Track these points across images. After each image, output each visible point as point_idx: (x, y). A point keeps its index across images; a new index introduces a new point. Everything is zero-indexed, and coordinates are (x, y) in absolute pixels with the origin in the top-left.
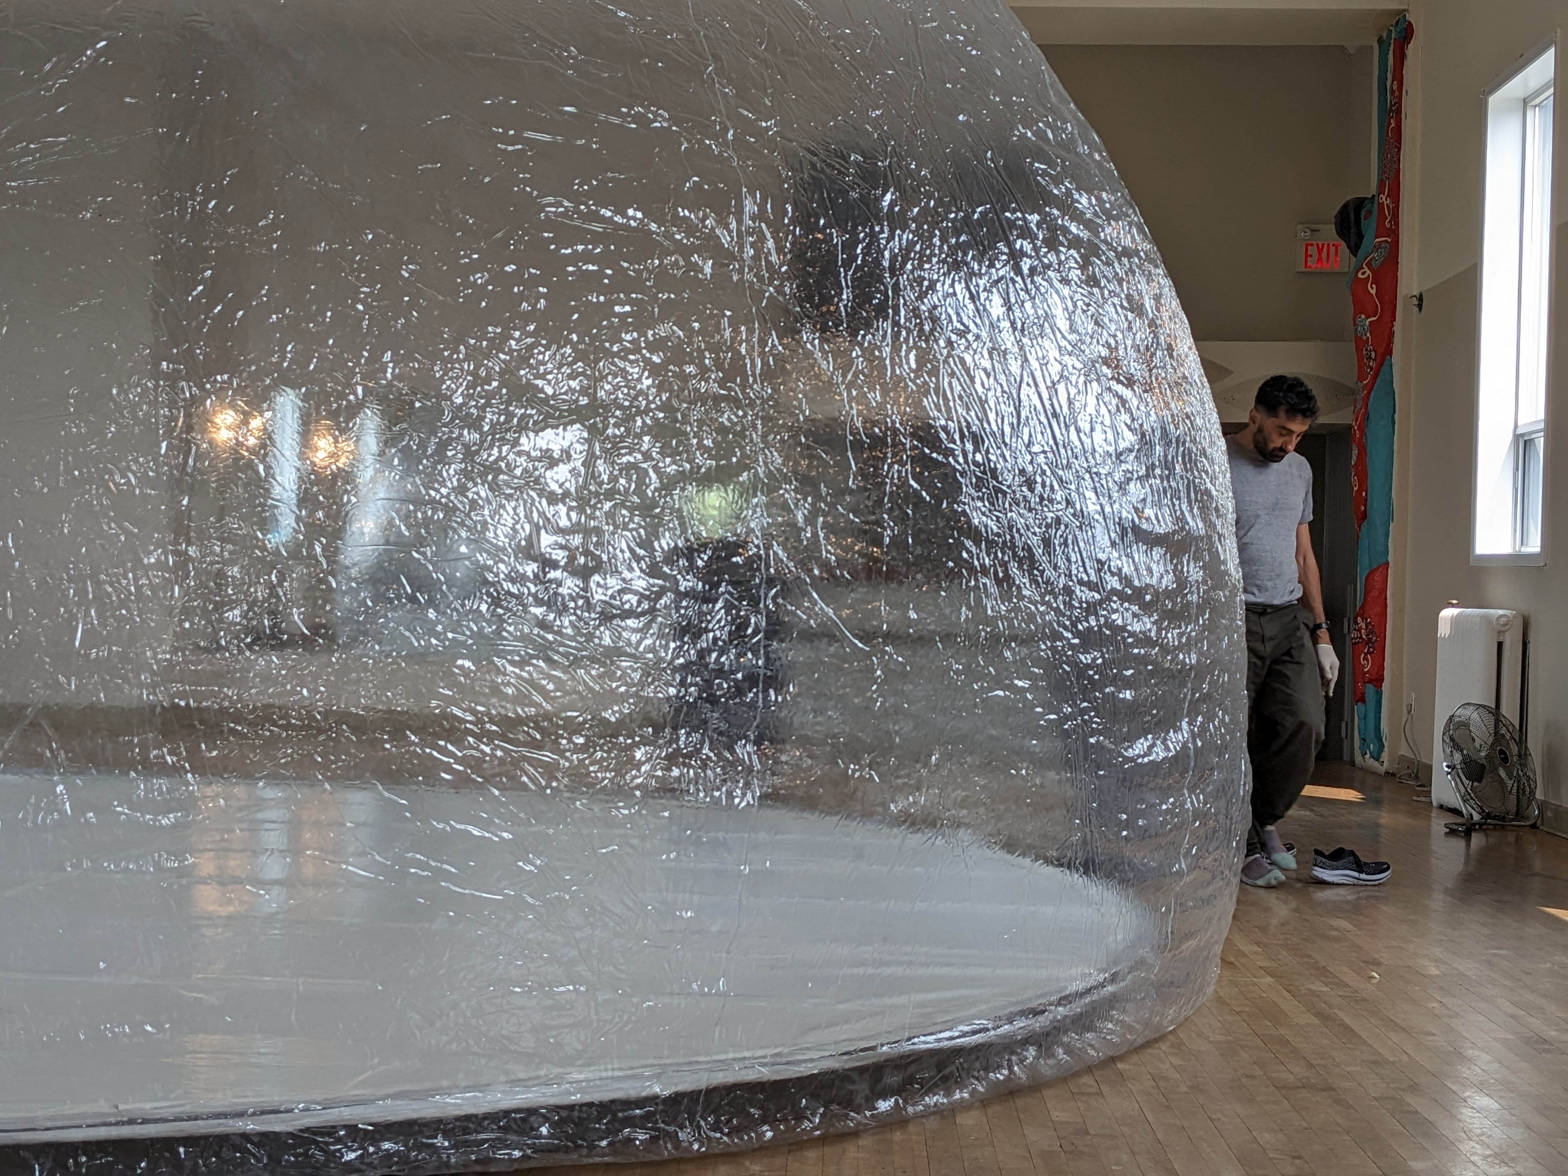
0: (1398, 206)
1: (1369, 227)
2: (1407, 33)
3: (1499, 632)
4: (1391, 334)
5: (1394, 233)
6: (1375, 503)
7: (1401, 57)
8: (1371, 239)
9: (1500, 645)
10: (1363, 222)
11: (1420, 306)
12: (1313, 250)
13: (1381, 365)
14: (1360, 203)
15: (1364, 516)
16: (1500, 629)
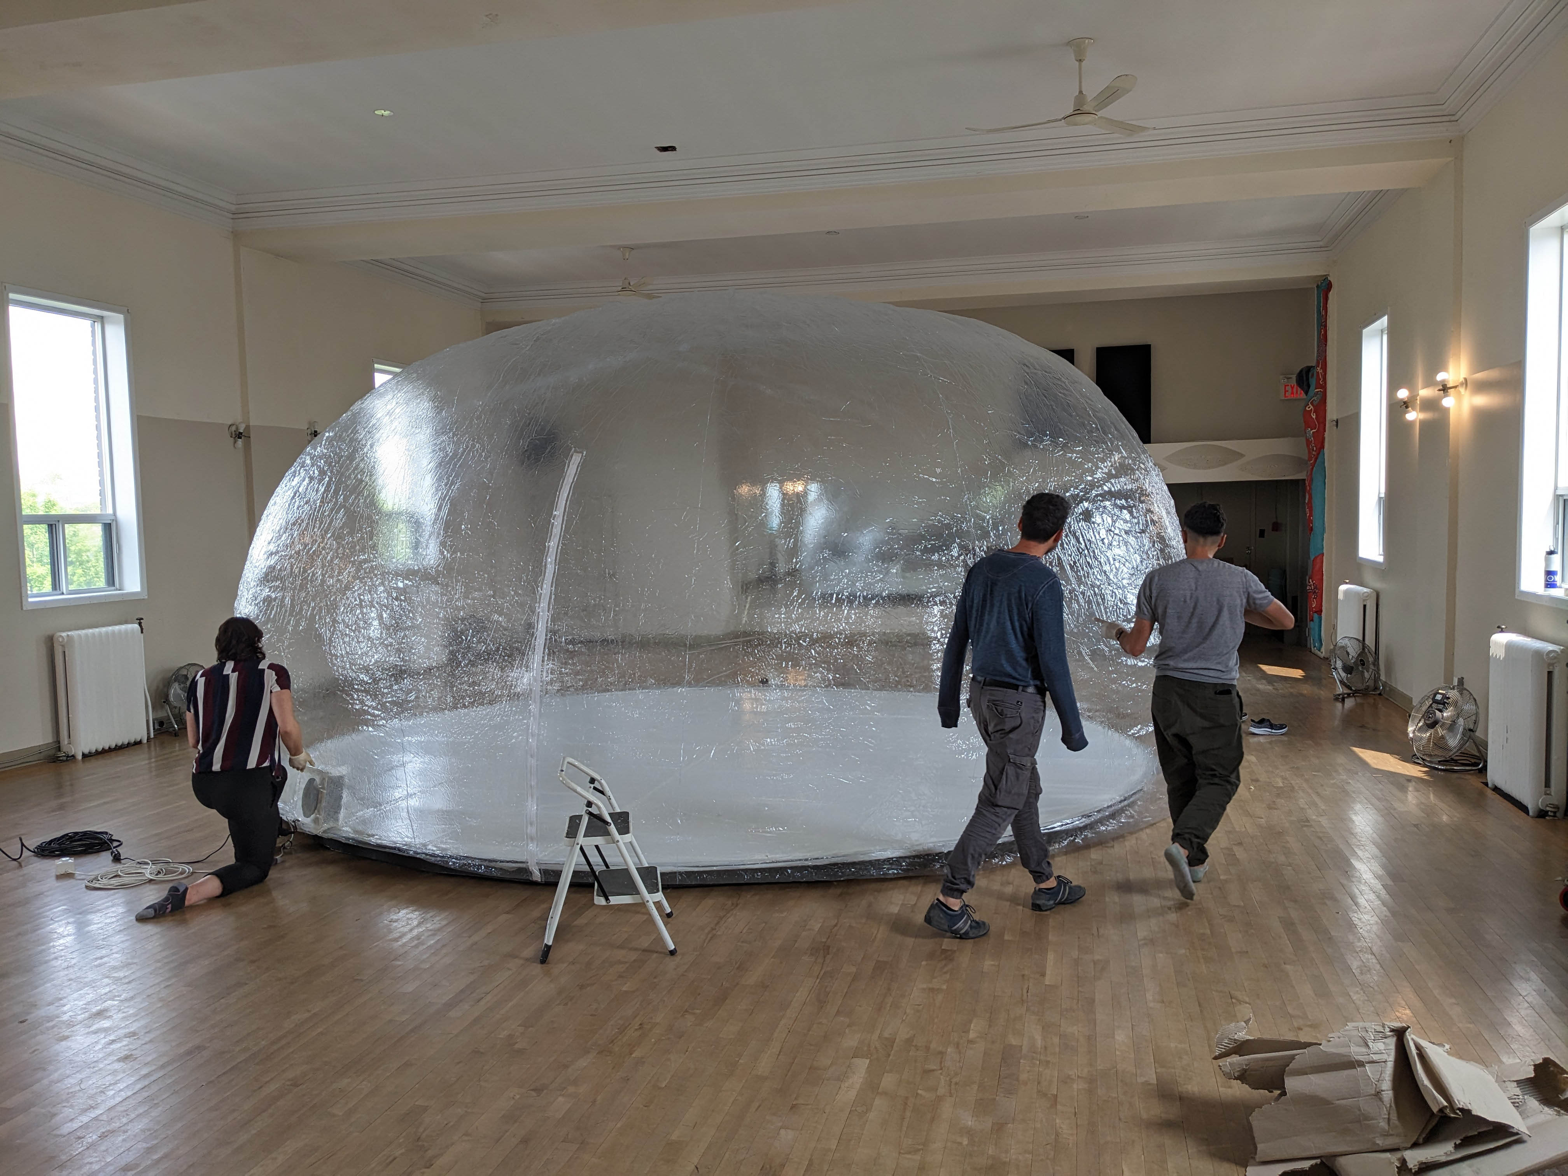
0: (1325, 374)
1: (1313, 382)
2: (1329, 286)
3: (1364, 600)
4: (1324, 439)
5: (1324, 387)
6: (1316, 524)
7: (1326, 299)
8: (1313, 390)
9: (1365, 606)
10: (1310, 380)
11: (1337, 426)
12: (1289, 388)
13: (1318, 454)
14: (1309, 369)
15: (1311, 529)
16: (1364, 598)
